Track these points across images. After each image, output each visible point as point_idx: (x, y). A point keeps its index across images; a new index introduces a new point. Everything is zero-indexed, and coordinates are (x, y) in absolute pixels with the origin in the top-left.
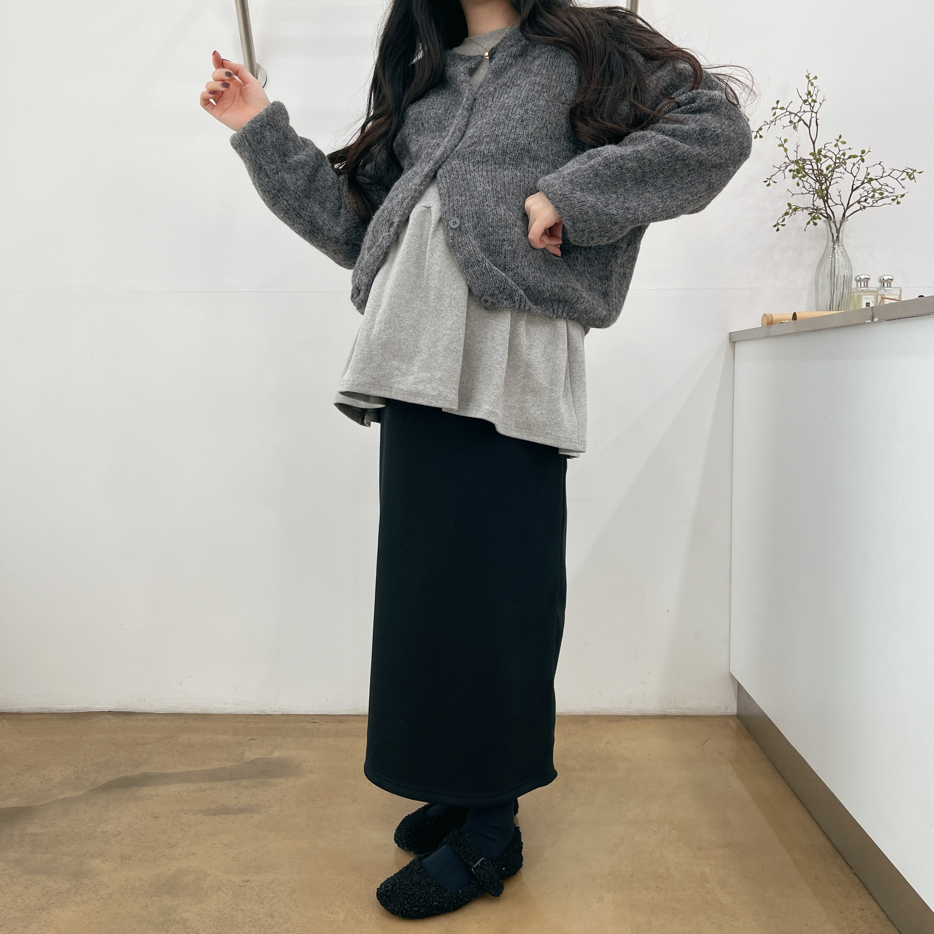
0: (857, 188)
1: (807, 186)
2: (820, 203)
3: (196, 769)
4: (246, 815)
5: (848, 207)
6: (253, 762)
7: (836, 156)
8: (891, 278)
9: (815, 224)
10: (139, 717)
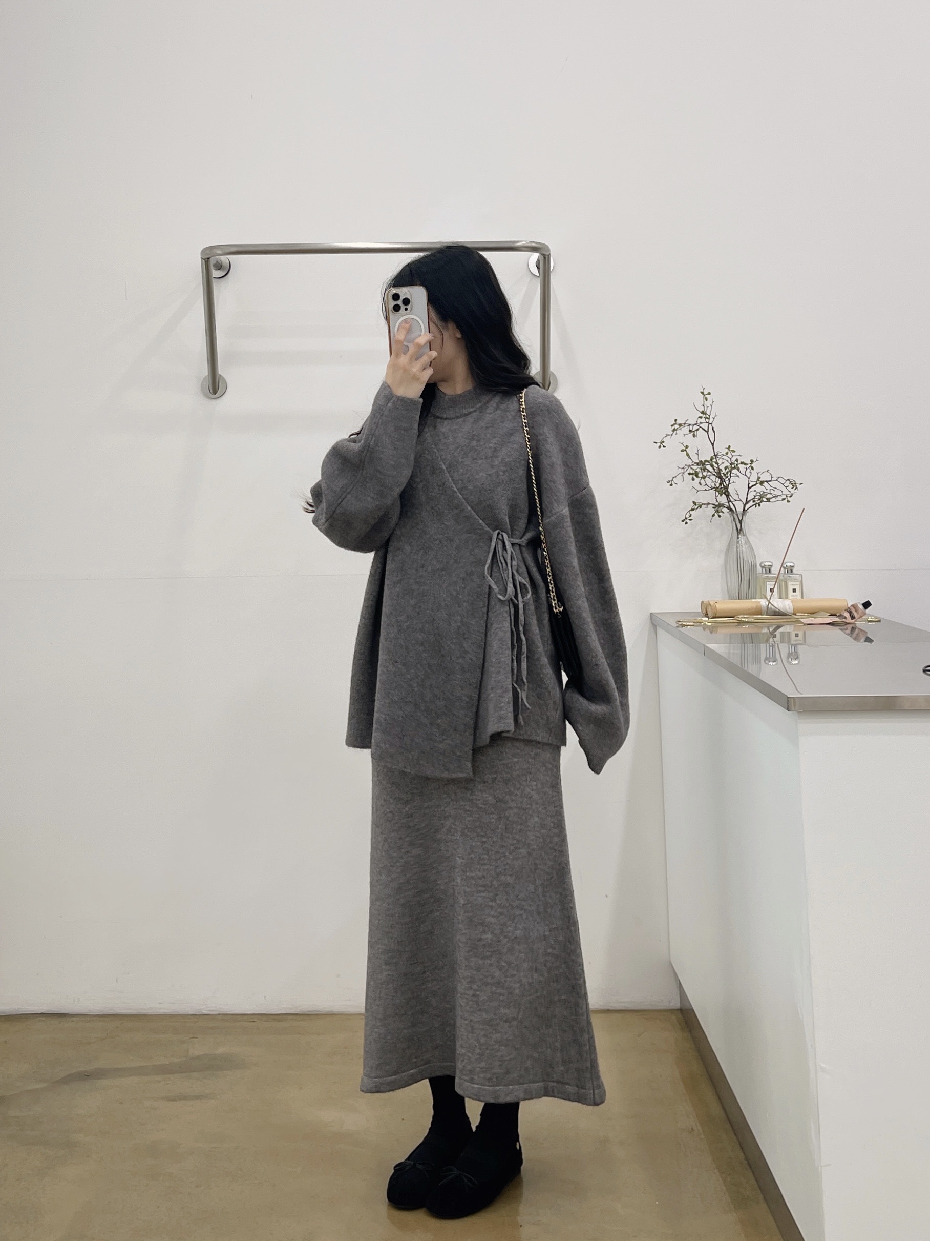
0: (753, 486)
2: (723, 499)
5: (747, 502)
8: (792, 565)
9: (720, 516)
10: (74, 1019)
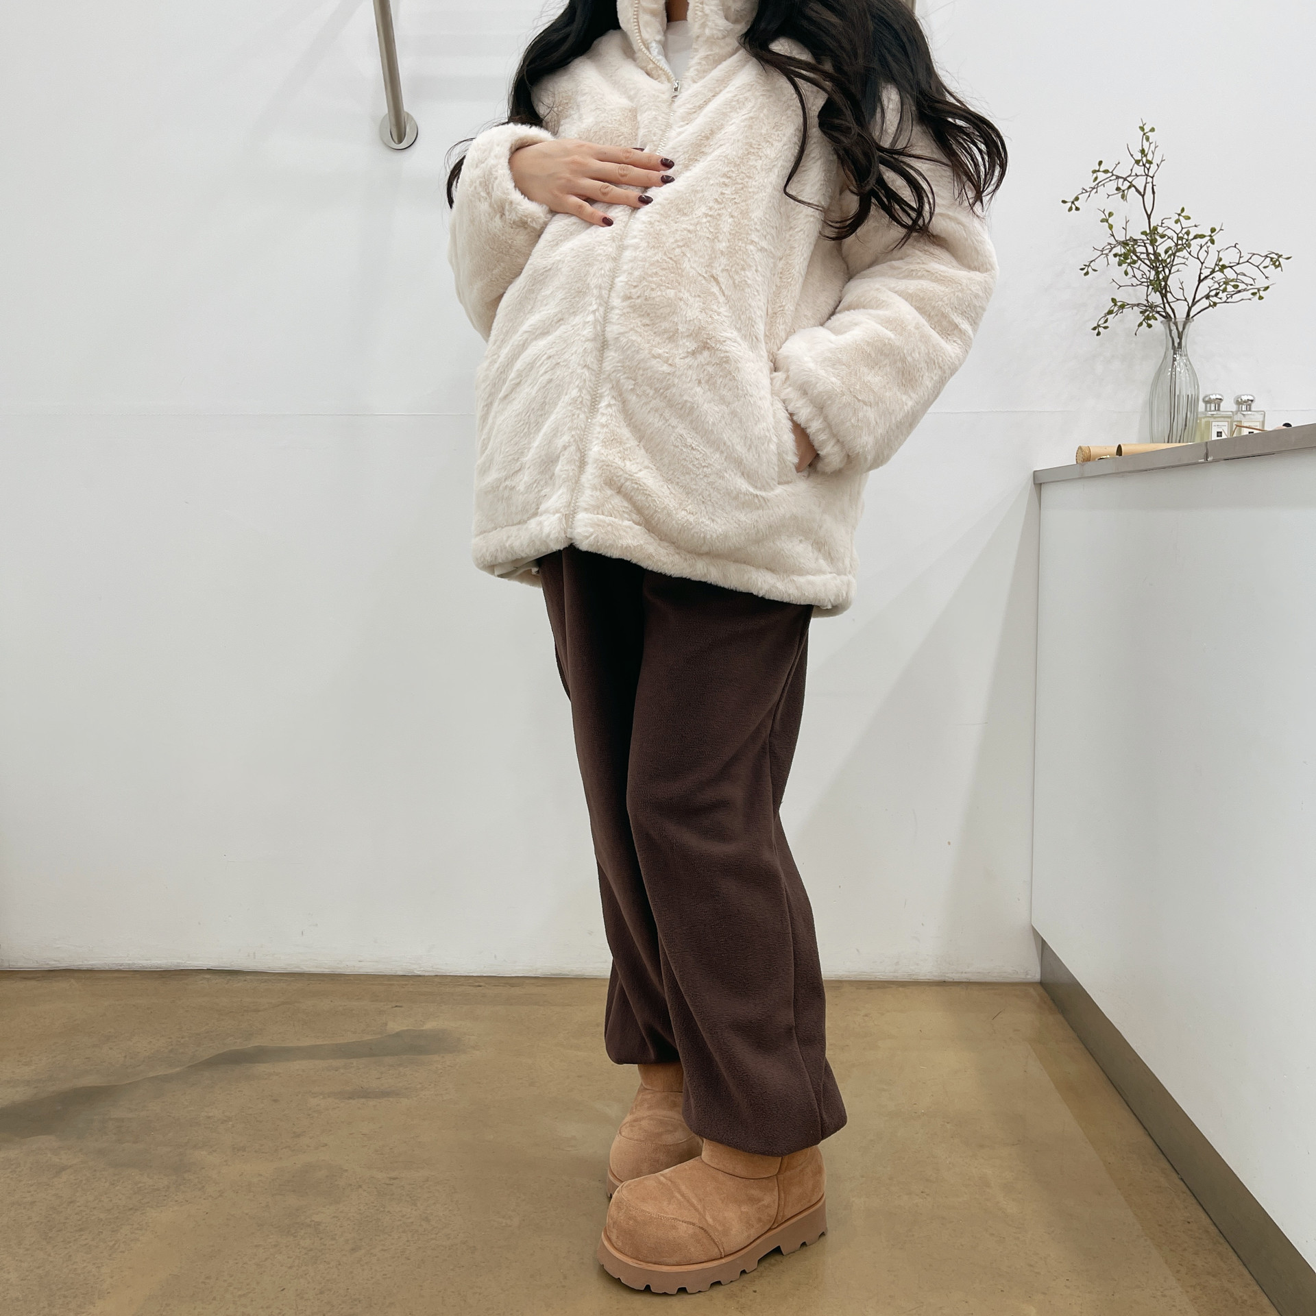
0: (1206, 277)
1: (1138, 274)
2: (1156, 298)
3: (325, 1043)
4: (391, 1099)
5: (1194, 303)
6: (398, 1035)
7: (1178, 235)
8: (1251, 398)
9: (1150, 326)
10: (248, 977)
